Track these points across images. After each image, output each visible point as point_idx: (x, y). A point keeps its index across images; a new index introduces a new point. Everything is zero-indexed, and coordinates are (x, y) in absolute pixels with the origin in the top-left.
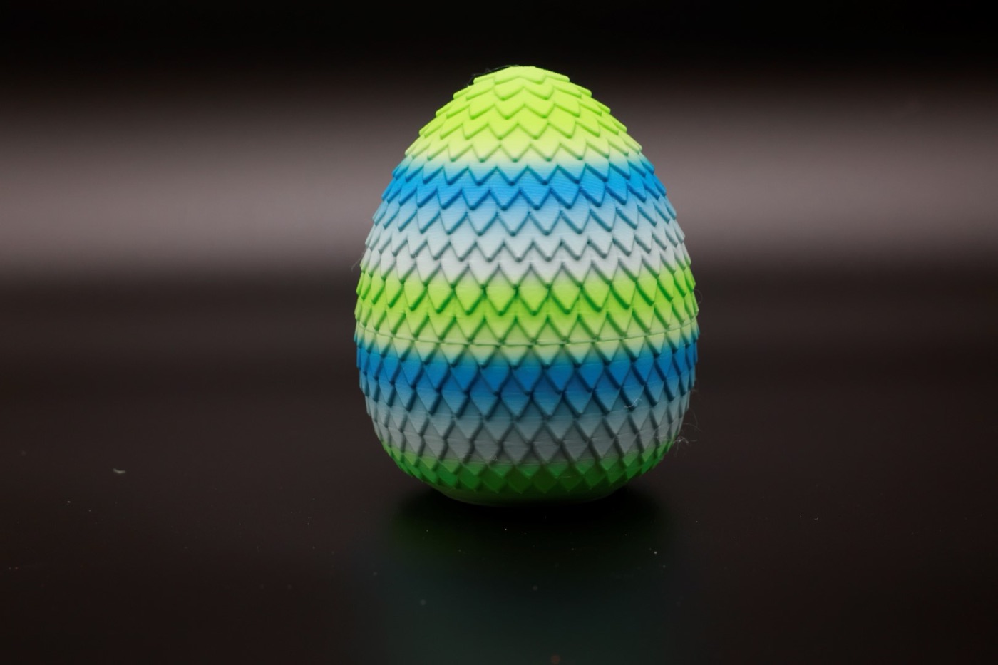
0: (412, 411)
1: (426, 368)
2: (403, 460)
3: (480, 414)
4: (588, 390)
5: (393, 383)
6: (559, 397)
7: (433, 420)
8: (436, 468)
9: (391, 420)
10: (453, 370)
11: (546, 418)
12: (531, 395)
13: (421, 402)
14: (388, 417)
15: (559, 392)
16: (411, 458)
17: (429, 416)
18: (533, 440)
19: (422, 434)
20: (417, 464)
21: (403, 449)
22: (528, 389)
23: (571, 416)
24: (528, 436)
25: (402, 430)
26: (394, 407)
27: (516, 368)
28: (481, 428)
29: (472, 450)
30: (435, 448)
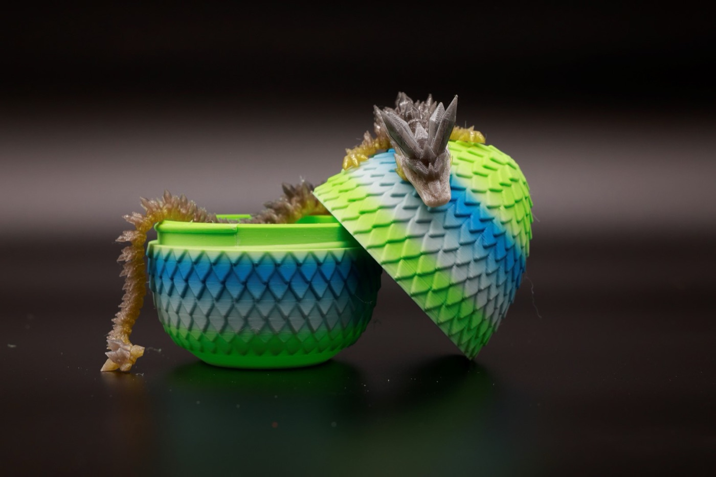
0: (185, 298)
1: (195, 267)
2: (178, 336)
3: (232, 298)
4: (307, 282)
5: (172, 279)
6: (287, 287)
7: (199, 304)
8: (200, 339)
9: (170, 306)
10: (214, 268)
11: (278, 301)
12: (267, 285)
13: (191, 290)
14: (168, 304)
15: (286, 283)
16: (184, 332)
17: (197, 301)
18: (269, 316)
19: (191, 314)
20: (187, 338)
21: (178, 327)
22: (265, 279)
23: (294, 300)
24: (265, 313)
25: (177, 312)
26: (172, 296)
27: (257, 265)
28: (232, 308)
29: (226, 324)
30: (200, 323)
